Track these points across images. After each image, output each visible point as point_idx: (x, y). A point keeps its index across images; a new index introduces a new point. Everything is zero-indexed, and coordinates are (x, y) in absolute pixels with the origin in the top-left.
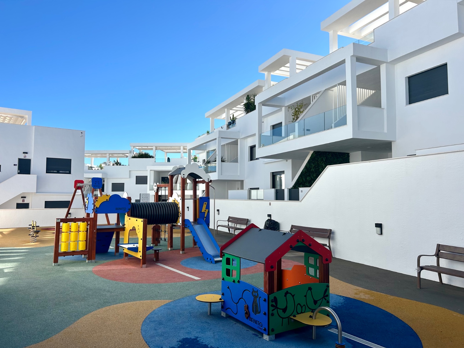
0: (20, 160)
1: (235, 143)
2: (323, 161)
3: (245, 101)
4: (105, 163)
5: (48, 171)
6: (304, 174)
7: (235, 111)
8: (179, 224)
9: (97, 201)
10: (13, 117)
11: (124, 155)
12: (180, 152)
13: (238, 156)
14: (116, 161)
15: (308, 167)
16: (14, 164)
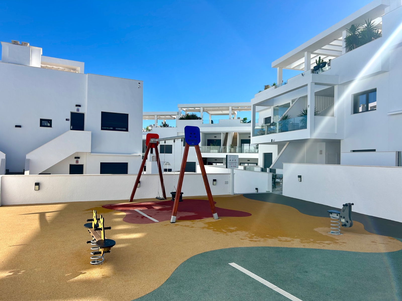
0: (73, 114)
3: (346, 35)
5: (103, 128)
7: (316, 55)
11: (171, 117)
12: (228, 114)
14: (164, 123)
16: (66, 119)
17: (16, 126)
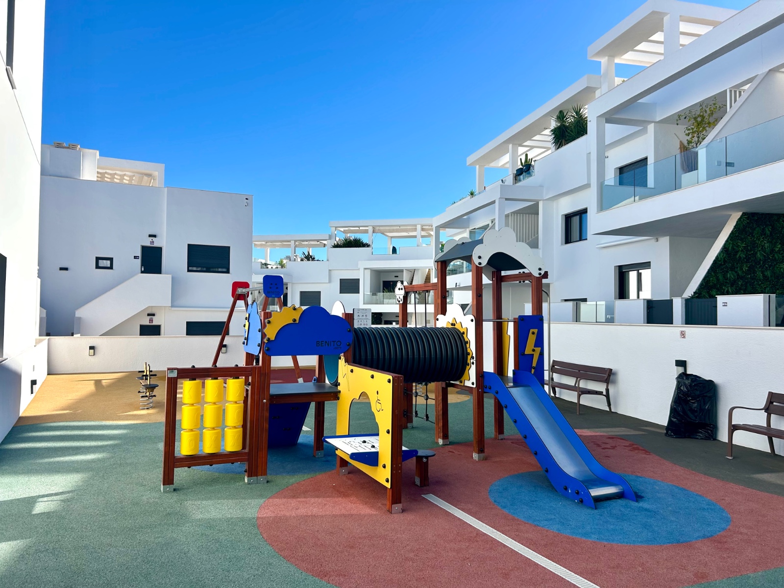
0: (144, 249)
1: (533, 210)
2: (765, 234)
3: (554, 124)
4: (289, 258)
5: (190, 268)
6: (721, 265)
7: (529, 148)
8: (468, 384)
9: (269, 322)
10: (134, 176)
11: (319, 243)
12: (415, 237)
13: (538, 233)
14: (307, 254)
15: (730, 248)
16: (135, 256)
17: (61, 269)
